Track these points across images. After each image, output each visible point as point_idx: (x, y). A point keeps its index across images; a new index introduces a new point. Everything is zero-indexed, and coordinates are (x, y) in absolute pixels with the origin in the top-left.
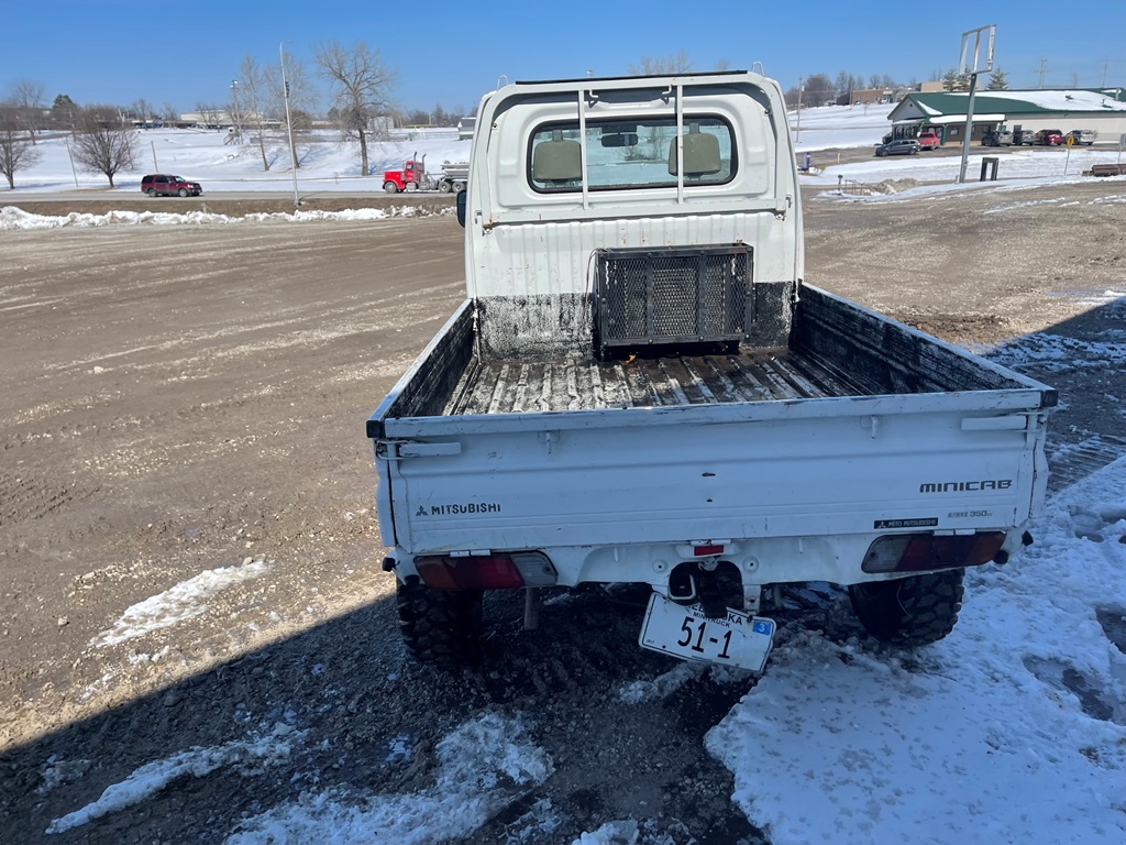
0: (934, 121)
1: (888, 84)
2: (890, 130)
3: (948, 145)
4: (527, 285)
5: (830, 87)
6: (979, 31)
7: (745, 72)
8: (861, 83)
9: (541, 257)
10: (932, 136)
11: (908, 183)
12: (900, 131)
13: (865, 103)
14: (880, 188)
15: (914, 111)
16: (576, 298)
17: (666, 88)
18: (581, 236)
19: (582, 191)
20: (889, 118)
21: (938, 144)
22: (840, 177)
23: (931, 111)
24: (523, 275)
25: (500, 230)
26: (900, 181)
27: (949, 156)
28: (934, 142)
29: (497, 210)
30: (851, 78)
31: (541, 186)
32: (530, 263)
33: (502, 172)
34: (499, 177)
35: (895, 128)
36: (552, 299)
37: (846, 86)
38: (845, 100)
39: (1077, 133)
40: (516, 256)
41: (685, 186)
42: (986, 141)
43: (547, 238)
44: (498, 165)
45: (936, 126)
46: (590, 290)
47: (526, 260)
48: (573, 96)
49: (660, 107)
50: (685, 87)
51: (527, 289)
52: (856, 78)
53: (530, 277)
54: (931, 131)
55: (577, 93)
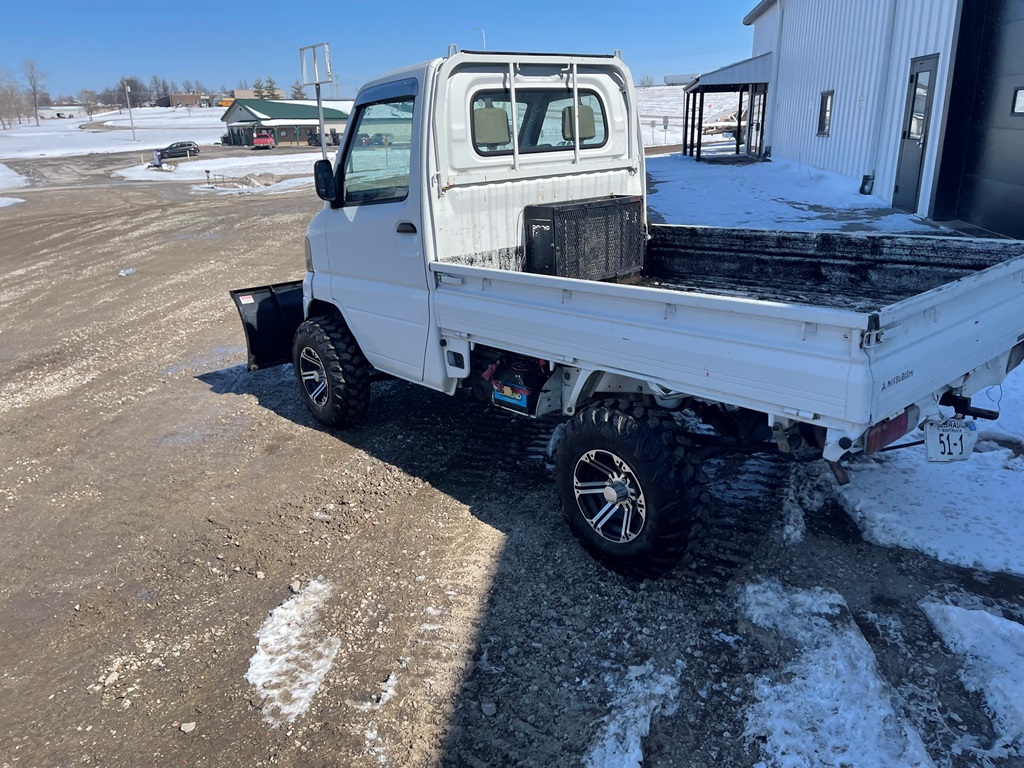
0: (265, 123)
1: (201, 89)
2: (226, 131)
3: (281, 144)
4: (475, 244)
5: (145, 89)
6: (314, 47)
7: (612, 57)
8: (174, 88)
9: (483, 218)
10: (266, 136)
11: (266, 177)
12: (235, 132)
13: (187, 106)
14: (245, 181)
15: (244, 115)
16: (511, 252)
17: (565, 66)
18: (514, 194)
19: (513, 154)
20: (222, 119)
21: (273, 144)
22: (207, 172)
23: (260, 115)
24: (471, 234)
25: (454, 192)
26: (260, 176)
27: (286, 154)
28: (270, 142)
29: (451, 173)
30: (164, 83)
31: (484, 149)
32: (477, 222)
33: (455, 137)
34: (451, 140)
35: (231, 129)
36: (494, 255)
37: (161, 90)
38: (165, 102)
39: (379, 135)
40: (465, 217)
41: (581, 149)
42: (311, 142)
43: (490, 198)
44: (450, 130)
45: (268, 129)
46: (519, 245)
47: (473, 220)
48: (503, 67)
49: (557, 81)
50: (578, 66)
51: (474, 247)
52: (169, 83)
53: (477, 236)
54: (264, 132)
55: (507, 65)
